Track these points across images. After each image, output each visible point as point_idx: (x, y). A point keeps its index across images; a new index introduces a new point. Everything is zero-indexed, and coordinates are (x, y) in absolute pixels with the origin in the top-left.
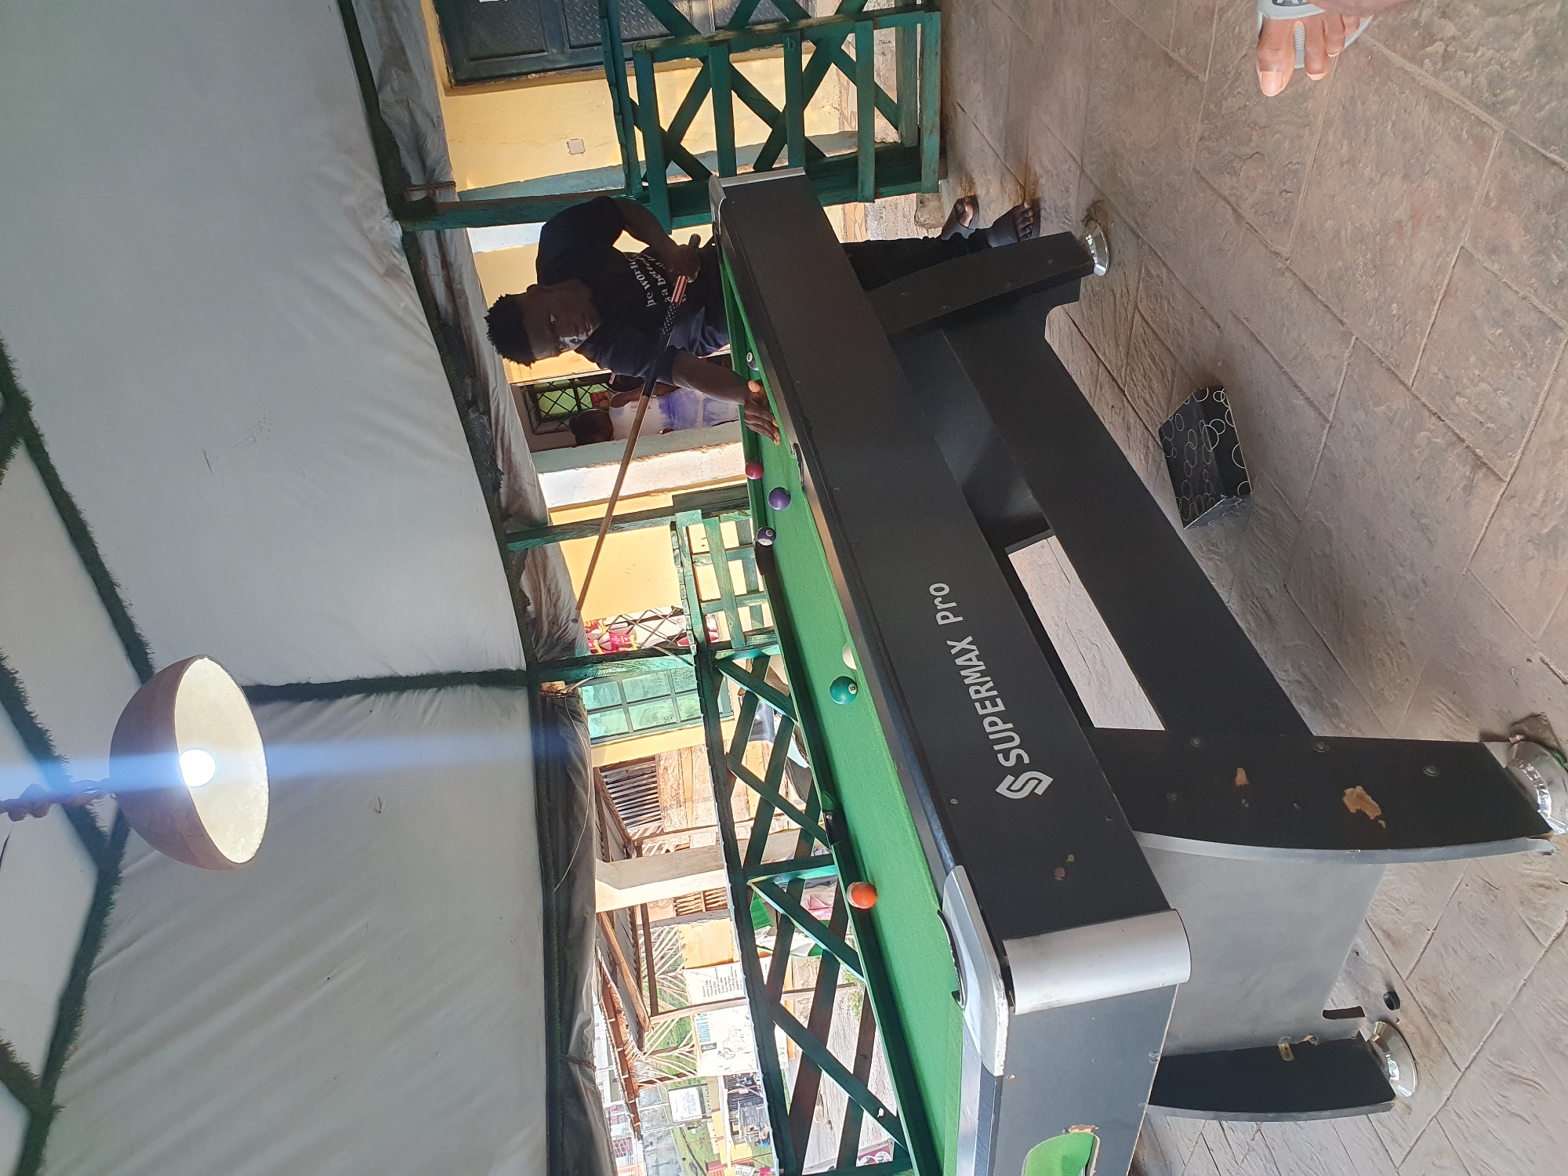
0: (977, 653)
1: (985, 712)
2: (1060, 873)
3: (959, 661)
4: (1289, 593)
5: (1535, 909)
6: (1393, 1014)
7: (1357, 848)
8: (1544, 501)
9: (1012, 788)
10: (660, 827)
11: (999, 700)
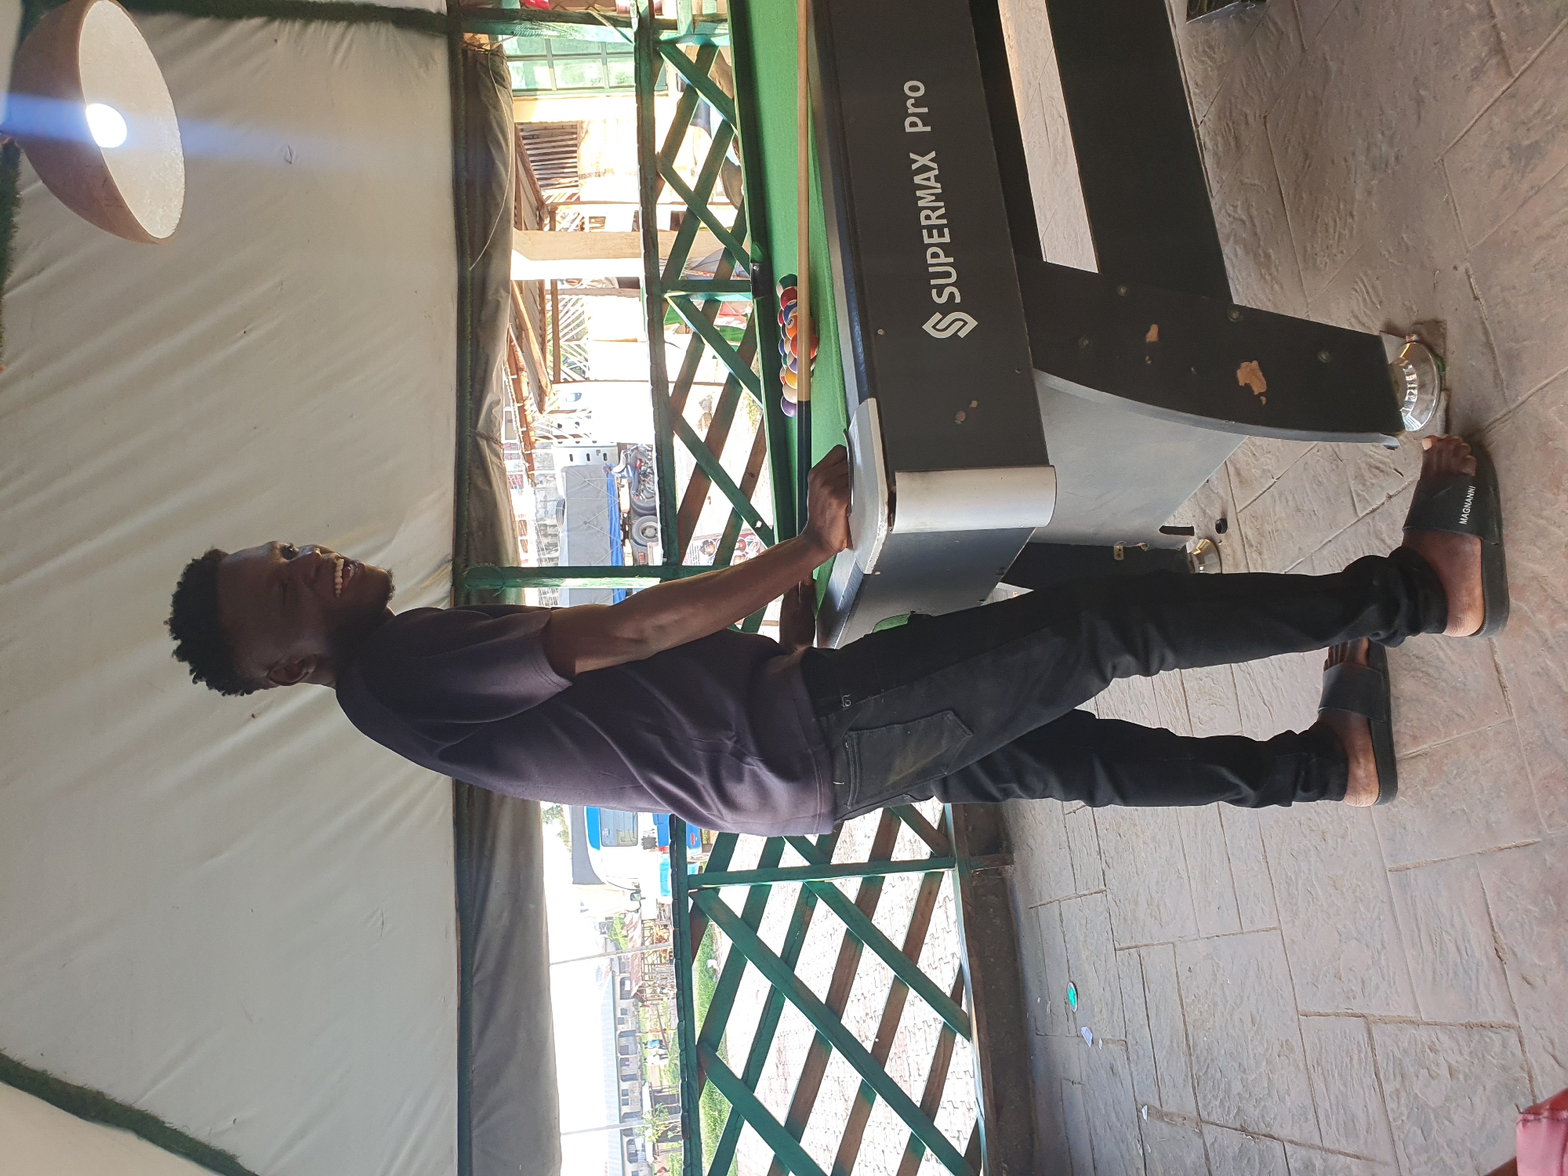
0: (936, 172)
1: (931, 241)
2: (961, 417)
3: (918, 180)
4: (1266, 127)
5: (1364, 485)
6: (1218, 536)
7: (1233, 421)
8: (1539, 111)
9: (937, 327)
10: (576, 194)
11: (946, 230)
